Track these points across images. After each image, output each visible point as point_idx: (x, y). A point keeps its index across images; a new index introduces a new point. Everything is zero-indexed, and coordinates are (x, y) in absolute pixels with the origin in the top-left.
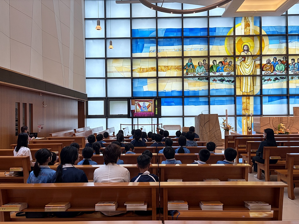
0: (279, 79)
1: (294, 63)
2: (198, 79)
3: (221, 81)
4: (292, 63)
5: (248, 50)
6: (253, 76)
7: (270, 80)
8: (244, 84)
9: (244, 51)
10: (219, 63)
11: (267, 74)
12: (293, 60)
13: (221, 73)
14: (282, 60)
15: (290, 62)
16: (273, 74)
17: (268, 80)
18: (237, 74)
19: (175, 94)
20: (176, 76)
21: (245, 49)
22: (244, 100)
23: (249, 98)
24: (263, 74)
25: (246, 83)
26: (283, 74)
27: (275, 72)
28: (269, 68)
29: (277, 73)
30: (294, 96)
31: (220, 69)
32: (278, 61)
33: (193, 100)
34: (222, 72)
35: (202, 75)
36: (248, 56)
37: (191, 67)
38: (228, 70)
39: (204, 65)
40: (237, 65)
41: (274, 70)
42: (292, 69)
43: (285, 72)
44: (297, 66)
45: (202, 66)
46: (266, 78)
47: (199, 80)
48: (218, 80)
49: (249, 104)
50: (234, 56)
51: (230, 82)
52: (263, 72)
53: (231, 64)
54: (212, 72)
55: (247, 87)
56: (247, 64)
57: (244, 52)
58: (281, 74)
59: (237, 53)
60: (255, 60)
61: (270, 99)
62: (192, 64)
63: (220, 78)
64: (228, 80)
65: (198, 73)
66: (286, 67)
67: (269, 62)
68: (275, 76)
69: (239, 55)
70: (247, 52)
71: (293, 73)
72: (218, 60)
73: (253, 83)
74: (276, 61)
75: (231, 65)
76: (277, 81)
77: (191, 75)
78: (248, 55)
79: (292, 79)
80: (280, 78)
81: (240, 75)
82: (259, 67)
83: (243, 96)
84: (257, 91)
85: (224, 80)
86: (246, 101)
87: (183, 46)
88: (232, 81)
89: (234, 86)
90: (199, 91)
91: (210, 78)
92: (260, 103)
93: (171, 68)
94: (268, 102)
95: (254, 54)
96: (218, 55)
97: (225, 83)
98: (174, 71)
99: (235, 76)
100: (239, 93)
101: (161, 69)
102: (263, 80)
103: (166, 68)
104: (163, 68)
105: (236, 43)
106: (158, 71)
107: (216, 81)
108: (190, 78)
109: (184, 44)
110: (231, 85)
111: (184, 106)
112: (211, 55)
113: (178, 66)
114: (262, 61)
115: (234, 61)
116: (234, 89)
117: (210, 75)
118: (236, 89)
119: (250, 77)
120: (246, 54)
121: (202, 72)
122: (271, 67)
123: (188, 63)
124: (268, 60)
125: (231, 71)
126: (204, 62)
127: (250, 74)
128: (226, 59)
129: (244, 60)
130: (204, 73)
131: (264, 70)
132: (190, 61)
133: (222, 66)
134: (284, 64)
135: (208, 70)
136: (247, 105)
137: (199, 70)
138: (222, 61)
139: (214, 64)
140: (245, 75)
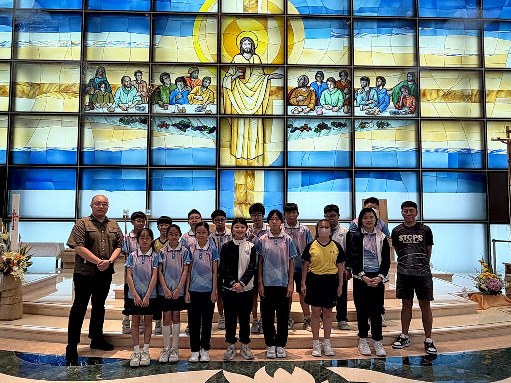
0: (329, 128)
1: (367, 89)
3: (181, 129)
4: (363, 88)
5: (252, 52)
6: (263, 118)
7: (306, 128)
8: (240, 138)
9: (242, 52)
10: (176, 81)
11: (300, 112)
12: (366, 80)
13: (181, 106)
14: (337, 79)
15: (358, 84)
16: (314, 113)
17: (302, 129)
18: (222, 112)
19: (58, 159)
20: (61, 111)
21: (244, 47)
22: (239, 178)
23: (253, 175)
24: (289, 114)
25: (246, 136)
27: (320, 108)
28: (306, 99)
30: (366, 171)
31: (179, 96)
32: (329, 83)
33: (106, 176)
34: (183, 105)
35: (130, 111)
36: (253, 66)
37: (103, 89)
38: (200, 98)
39: (136, 86)
40: (224, 89)
41: (317, 103)
42: (363, 102)
43: (346, 110)
44: (376, 97)
45: (133, 87)
46: (297, 124)
47: (122, 124)
48: (173, 125)
49: (253, 189)
50: (220, 66)
51: (205, 132)
52: (290, 108)
53: (207, 84)
54: (158, 103)
55: (249, 147)
56: (250, 85)
57: (242, 54)
58: (335, 114)
59: (227, 59)
60: (270, 77)
61: (307, 177)
62: (105, 82)
63: (177, 121)
64: (200, 125)
65: (121, 105)
66: (348, 96)
67: (304, 83)
68: (320, 120)
69: (230, 62)
70: (249, 55)
71: (365, 112)
72: (176, 74)
73: (264, 136)
74: (322, 82)
76: (324, 131)
77: (100, 110)
78: (252, 62)
79: (363, 127)
80: (333, 124)
81: (232, 114)
82: (281, 94)
83: (238, 168)
84: (272, 157)
85: (188, 126)
86: (246, 182)
87: (87, 35)
88: (209, 129)
89: (215, 141)
90: (121, 151)
91: (151, 118)
92: (281, 189)
93: (50, 90)
94: (303, 185)
95: (269, 63)
96: (176, 61)
97: (192, 132)
98: (57, 96)
99: (218, 116)
100: (227, 160)
101: (20, 92)
102: (290, 130)
103: (36, 89)
104: (27, 89)
105: (223, 31)
106: (13, 95)
107: (168, 127)
108: (100, 117)
109: (89, 29)
110: (208, 138)
111: (80, 191)
112: (158, 59)
113: (67, 85)
114: (288, 81)
115: (216, 77)
116: (215, 149)
117: (151, 110)
118: (221, 149)
119: (257, 119)
120: (248, 60)
121: (130, 104)
122: (309, 97)
123: (96, 77)
124: (302, 79)
125: (208, 102)
126: (136, 79)
127: (257, 113)
128: (196, 72)
129: (243, 77)
130: (137, 106)
131: (293, 103)
132: (101, 73)
133: (185, 90)
134: (342, 90)
135: (147, 99)
136: (246, 192)
137: (123, 97)
138: (184, 77)
139: (164, 84)
140: (244, 115)
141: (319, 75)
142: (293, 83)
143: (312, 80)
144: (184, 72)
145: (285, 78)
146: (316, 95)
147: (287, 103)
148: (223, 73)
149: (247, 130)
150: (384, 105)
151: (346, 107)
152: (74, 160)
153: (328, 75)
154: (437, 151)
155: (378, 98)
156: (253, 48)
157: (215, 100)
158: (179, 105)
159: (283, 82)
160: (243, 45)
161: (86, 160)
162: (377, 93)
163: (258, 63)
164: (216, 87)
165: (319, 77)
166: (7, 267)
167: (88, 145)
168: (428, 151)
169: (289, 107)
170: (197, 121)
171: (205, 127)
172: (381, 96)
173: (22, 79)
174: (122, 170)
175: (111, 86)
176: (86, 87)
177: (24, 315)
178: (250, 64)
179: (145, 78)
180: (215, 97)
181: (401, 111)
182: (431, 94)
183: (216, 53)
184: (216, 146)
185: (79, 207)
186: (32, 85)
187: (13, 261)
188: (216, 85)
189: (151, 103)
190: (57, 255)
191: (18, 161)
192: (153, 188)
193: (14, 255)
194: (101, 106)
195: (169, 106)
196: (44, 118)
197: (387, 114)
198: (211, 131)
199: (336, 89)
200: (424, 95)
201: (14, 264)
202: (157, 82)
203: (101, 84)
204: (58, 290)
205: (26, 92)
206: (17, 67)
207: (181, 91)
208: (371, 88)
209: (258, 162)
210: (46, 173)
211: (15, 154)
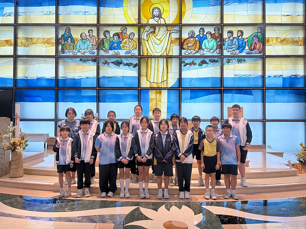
0: (208, 63)
1: (231, 38)
2: (81, 60)
3: (116, 65)
4: (229, 38)
5: (160, 16)
6: (167, 58)
7: (193, 63)
8: (153, 70)
9: (154, 17)
10: (113, 36)
11: (189, 54)
13: (116, 51)
14: (213, 32)
15: (225, 36)
16: (198, 54)
17: (190, 64)
18: (142, 54)
19: (44, 84)
20: (45, 55)
21: (155, 13)
22: (152, 95)
23: (160, 93)
24: (182, 55)
25: (156, 69)
26: (214, 54)
27: (202, 51)
28: (193, 46)
29: (204, 52)
30: (230, 90)
31: (116, 45)
32: (207, 35)
33: (72, 93)
34: (118, 50)
35: (86, 54)
36: (160, 25)
37: (69, 41)
38: (128, 46)
39: (89, 39)
40: (143, 40)
41: (200, 48)
42: (229, 47)
43: (218, 52)
44: (237, 43)
45: (87, 40)
46: (188, 61)
47: (81, 62)
48: (112, 63)
49: (160, 101)
50: (140, 26)
51: (131, 67)
53: (132, 37)
54: (102, 49)
55: (158, 75)
56: (158, 37)
58: (211, 54)
59: (144, 21)
60: (171, 32)
61: (194, 94)
62: (71, 37)
63: (114, 60)
64: (128, 62)
65: (80, 50)
66: (219, 43)
67: (192, 36)
68: (202, 58)
69: (146, 23)
70: (158, 19)
71: (230, 53)
72: (113, 31)
73: (167, 69)
74: (203, 34)
75: (132, 39)
76: (204, 65)
77: (68, 54)
78: (159, 23)
79: (228, 63)
80: (210, 60)
81: (147, 56)
82: (178, 42)
83: (152, 89)
84: (172, 82)
85: (121, 63)
86: (156, 97)
87: (59, 7)
88: (134, 65)
89: (137, 72)
90: (81, 78)
91: (98, 58)
92: (178, 101)
93: (38, 42)
94: (191, 99)
95: (170, 23)
96: (113, 23)
97: (123, 67)
98: (42, 46)
99: (139, 57)
100: (145, 84)
101: (20, 43)
102: (183, 65)
103: (29, 41)
104: (24, 41)
105: (142, 4)
106: (16, 45)
107: (109, 64)
108: (68, 58)
109: (60, 4)
110: (133, 70)
111: (57, 103)
112: (102, 22)
113: (48, 39)
114: (182, 34)
115: (138, 32)
116: (138, 77)
117: (98, 53)
118: (141, 77)
119: (163, 58)
120: (157, 22)
121: (86, 50)
122: (195, 44)
123: (65, 34)
124: (190, 33)
125: (133, 48)
126: (89, 34)
127: (163, 55)
128: (126, 30)
129: (154, 32)
130: (90, 51)
131: (185, 48)
132: (68, 31)
133: (119, 41)
134: (216, 39)
135: (96, 47)
136: (156, 103)
137: (82, 46)
138: (118, 33)
139: (106, 38)
140: (155, 56)
141: (201, 30)
142: (185, 36)
143: (197, 33)
144: (118, 30)
145: (180, 32)
146: (199, 42)
147: (181, 48)
148: (142, 30)
149: (156, 66)
150: (242, 48)
151: (218, 50)
152: (53, 84)
153: (207, 30)
154: (275, 77)
155: (239, 44)
156: (160, 14)
157: (137, 47)
158: (115, 50)
159: (179, 35)
160: (154, 12)
161: (61, 85)
162: (238, 40)
163: (164, 23)
164: (138, 39)
165: (201, 31)
166: (13, 147)
167: (61, 75)
168: (270, 77)
169: (182, 50)
170: (126, 60)
171: (132, 64)
172: (240, 43)
173: (20, 35)
174: (82, 90)
175: (74, 39)
176: (59, 40)
177: (24, 175)
178: (158, 24)
179: (95, 34)
180: (137, 45)
181: (253, 52)
182: (272, 41)
183: (138, 18)
184: (138, 76)
185: (57, 112)
186: (27, 39)
187: (17, 143)
188: (138, 37)
189: (98, 49)
190: (45, 141)
191: (20, 85)
192: (101, 101)
193: (17, 140)
194: (69, 51)
195: (109, 51)
196: (34, 59)
197: (244, 54)
198: (135, 66)
199: (212, 39)
200: (268, 41)
201: (17, 145)
202: (102, 36)
203: (68, 38)
204: (45, 161)
205: (23, 43)
206: (18, 28)
207: (116, 42)
208: (234, 38)
209: (163, 85)
210: (37, 92)
211: (18, 81)
